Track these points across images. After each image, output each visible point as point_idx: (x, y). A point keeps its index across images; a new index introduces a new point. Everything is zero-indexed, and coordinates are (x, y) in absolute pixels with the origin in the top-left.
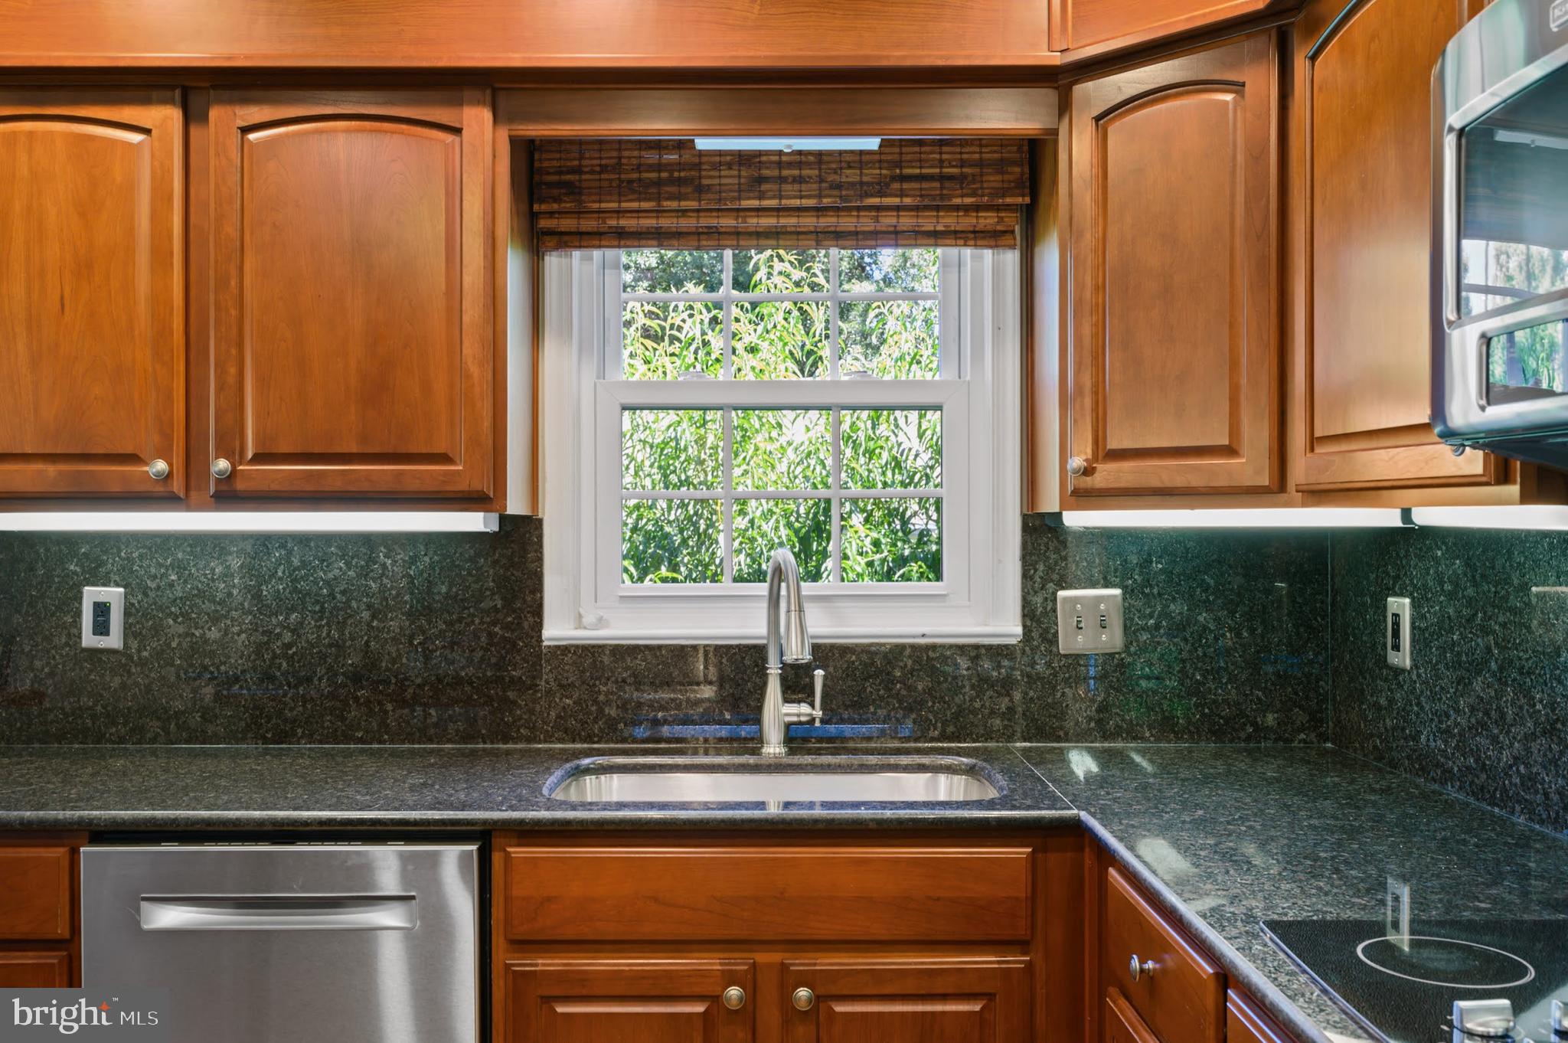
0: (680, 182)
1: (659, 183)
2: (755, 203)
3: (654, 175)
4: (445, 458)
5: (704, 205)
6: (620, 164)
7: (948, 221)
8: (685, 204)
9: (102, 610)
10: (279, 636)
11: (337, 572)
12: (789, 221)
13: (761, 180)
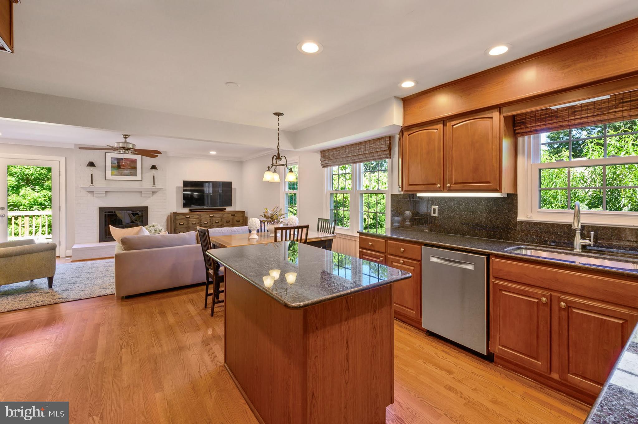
0: (552, 116)
1: (546, 118)
2: (573, 118)
3: (545, 116)
4: (489, 182)
5: (558, 121)
6: (536, 115)
8: (552, 121)
9: (434, 210)
11: (474, 204)
12: (585, 120)
13: (575, 112)
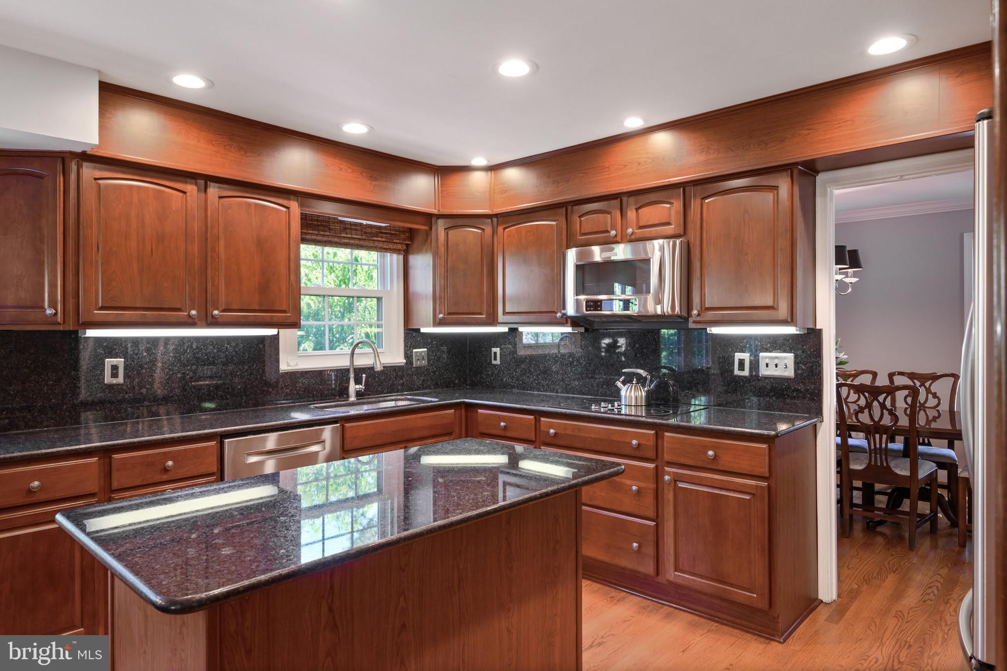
0: (323, 226)
1: (318, 226)
2: (345, 235)
3: (316, 223)
4: (284, 312)
5: (331, 234)
6: (306, 218)
7: (391, 246)
8: (326, 233)
9: (115, 368)
10: (188, 374)
12: (352, 241)
13: (346, 228)
